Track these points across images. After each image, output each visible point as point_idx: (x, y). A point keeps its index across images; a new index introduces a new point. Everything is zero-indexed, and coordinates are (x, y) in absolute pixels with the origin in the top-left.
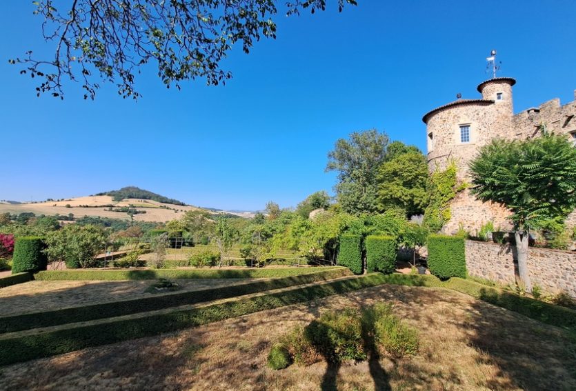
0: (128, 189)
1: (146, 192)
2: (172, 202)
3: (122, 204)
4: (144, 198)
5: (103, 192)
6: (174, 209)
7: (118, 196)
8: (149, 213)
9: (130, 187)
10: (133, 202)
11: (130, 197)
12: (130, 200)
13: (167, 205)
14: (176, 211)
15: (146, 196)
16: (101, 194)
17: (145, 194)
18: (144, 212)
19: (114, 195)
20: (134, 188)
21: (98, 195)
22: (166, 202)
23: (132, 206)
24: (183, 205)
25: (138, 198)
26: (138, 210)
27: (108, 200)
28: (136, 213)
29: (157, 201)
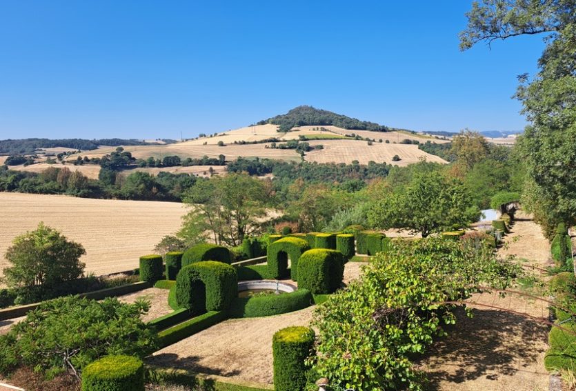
0: (298, 111)
1: (325, 113)
2: (365, 127)
3: (291, 136)
4: (322, 123)
5: (265, 119)
6: (367, 139)
7: (285, 124)
8: (328, 147)
9: (300, 108)
10: (306, 131)
11: (302, 124)
12: (302, 128)
13: (356, 132)
14: (370, 142)
15: (325, 120)
16: (263, 123)
17: (322, 117)
18: (321, 147)
19: (279, 123)
20: (306, 108)
21: (259, 124)
22: (356, 128)
23: (303, 138)
24: (384, 130)
25: (313, 124)
26: (311, 144)
27: (271, 131)
28: (309, 149)
29: (342, 127)
